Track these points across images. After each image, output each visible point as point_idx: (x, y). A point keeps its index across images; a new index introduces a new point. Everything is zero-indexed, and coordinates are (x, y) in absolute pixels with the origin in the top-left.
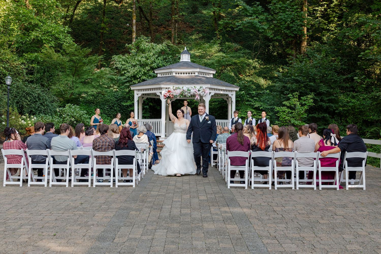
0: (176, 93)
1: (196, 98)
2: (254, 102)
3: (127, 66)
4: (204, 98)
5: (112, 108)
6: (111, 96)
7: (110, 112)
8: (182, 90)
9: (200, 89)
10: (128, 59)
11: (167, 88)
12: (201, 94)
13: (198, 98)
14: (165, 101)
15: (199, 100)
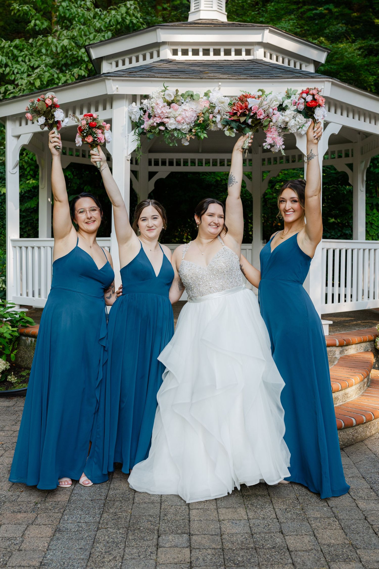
0: (179, 118)
1: (269, 140)
3: (16, 71)
4: (301, 145)
8: (203, 105)
9: (287, 102)
10: (21, 51)
11: (134, 98)
12: (292, 123)
13: (278, 144)
14: (129, 157)
15: (280, 151)
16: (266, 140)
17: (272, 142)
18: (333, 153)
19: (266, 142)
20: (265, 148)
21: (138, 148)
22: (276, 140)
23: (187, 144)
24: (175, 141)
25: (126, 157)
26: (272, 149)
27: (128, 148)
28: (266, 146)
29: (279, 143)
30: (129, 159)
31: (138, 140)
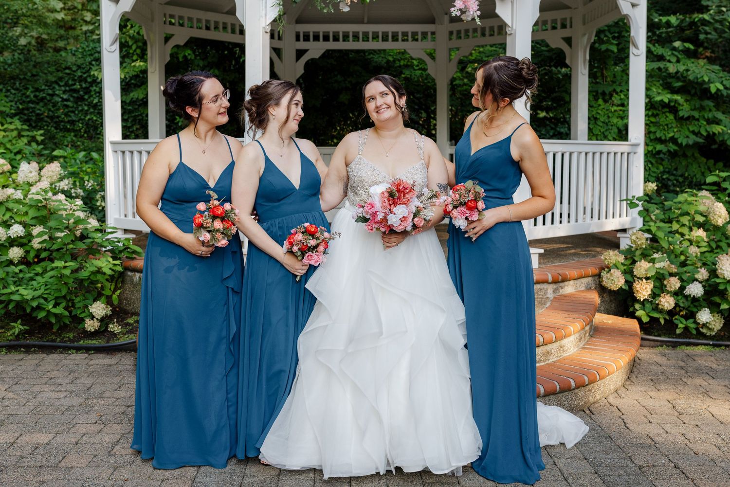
1: (459, 4)
2: (674, 60)
4: (504, 11)
5: (82, 99)
6: (82, 53)
7: (73, 112)
13: (471, 10)
14: (267, 27)
15: (473, 19)
16: (455, 4)
17: (463, 7)
18: (545, 23)
19: (454, 6)
20: (453, 15)
21: (280, 15)
22: (469, 3)
23: (346, 9)
24: (330, 6)
25: (264, 28)
26: (463, 17)
27: (266, 15)
28: (455, 12)
29: (473, 8)
30: (269, 31)
31: (279, 5)
